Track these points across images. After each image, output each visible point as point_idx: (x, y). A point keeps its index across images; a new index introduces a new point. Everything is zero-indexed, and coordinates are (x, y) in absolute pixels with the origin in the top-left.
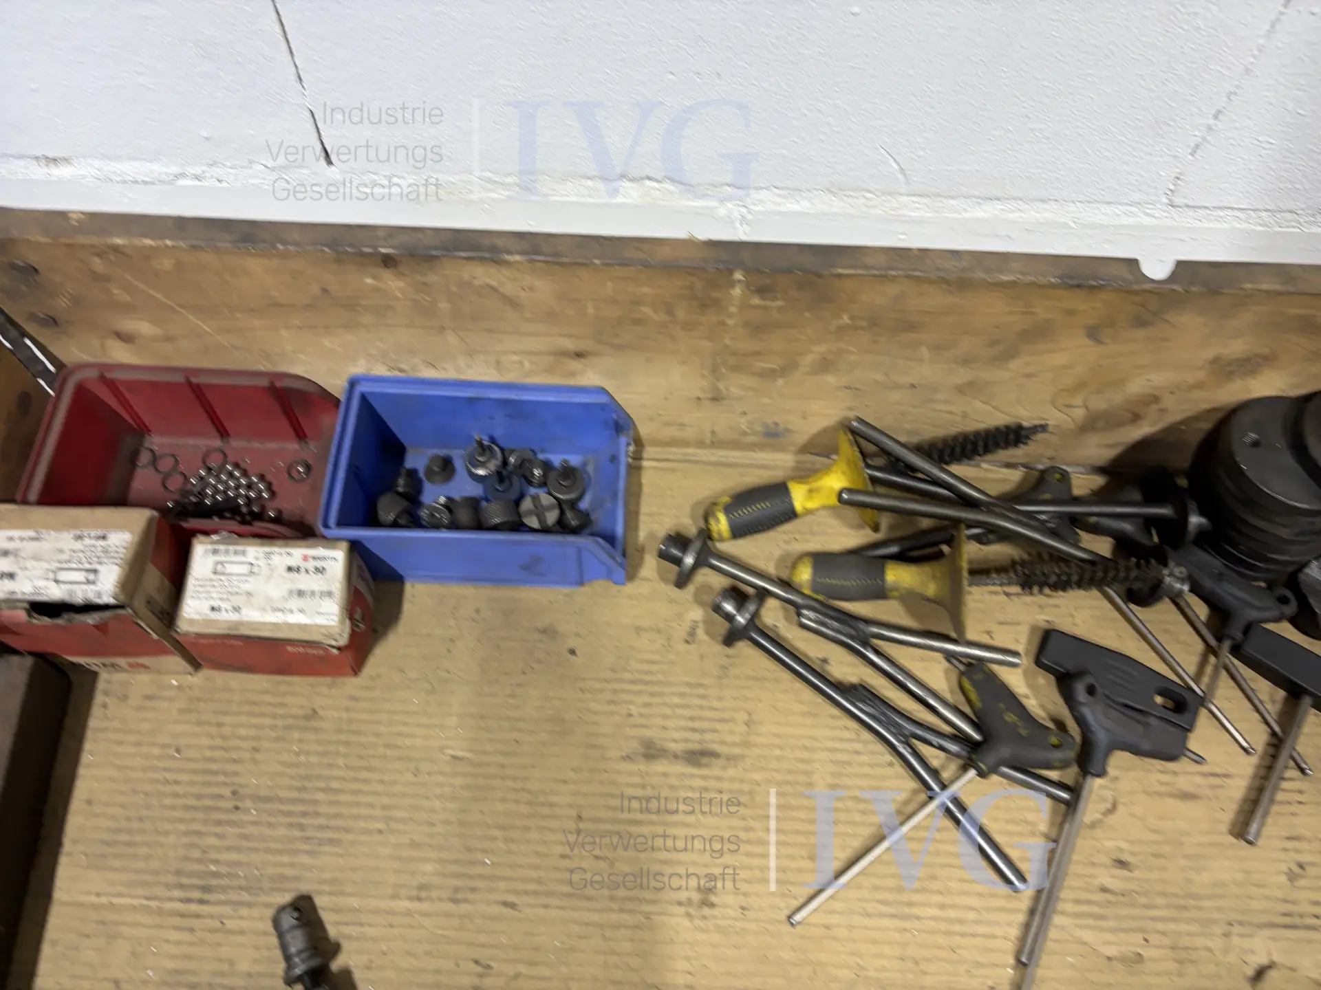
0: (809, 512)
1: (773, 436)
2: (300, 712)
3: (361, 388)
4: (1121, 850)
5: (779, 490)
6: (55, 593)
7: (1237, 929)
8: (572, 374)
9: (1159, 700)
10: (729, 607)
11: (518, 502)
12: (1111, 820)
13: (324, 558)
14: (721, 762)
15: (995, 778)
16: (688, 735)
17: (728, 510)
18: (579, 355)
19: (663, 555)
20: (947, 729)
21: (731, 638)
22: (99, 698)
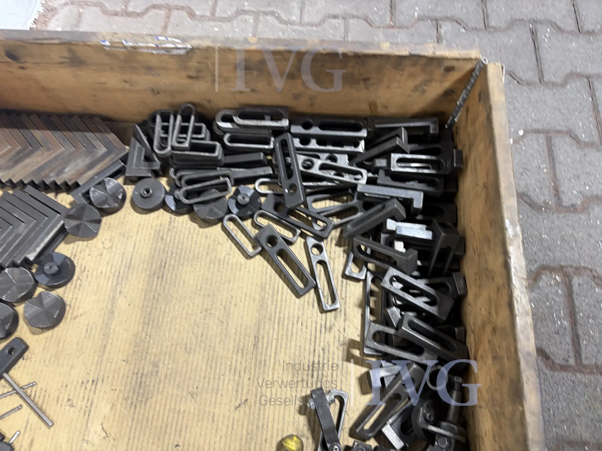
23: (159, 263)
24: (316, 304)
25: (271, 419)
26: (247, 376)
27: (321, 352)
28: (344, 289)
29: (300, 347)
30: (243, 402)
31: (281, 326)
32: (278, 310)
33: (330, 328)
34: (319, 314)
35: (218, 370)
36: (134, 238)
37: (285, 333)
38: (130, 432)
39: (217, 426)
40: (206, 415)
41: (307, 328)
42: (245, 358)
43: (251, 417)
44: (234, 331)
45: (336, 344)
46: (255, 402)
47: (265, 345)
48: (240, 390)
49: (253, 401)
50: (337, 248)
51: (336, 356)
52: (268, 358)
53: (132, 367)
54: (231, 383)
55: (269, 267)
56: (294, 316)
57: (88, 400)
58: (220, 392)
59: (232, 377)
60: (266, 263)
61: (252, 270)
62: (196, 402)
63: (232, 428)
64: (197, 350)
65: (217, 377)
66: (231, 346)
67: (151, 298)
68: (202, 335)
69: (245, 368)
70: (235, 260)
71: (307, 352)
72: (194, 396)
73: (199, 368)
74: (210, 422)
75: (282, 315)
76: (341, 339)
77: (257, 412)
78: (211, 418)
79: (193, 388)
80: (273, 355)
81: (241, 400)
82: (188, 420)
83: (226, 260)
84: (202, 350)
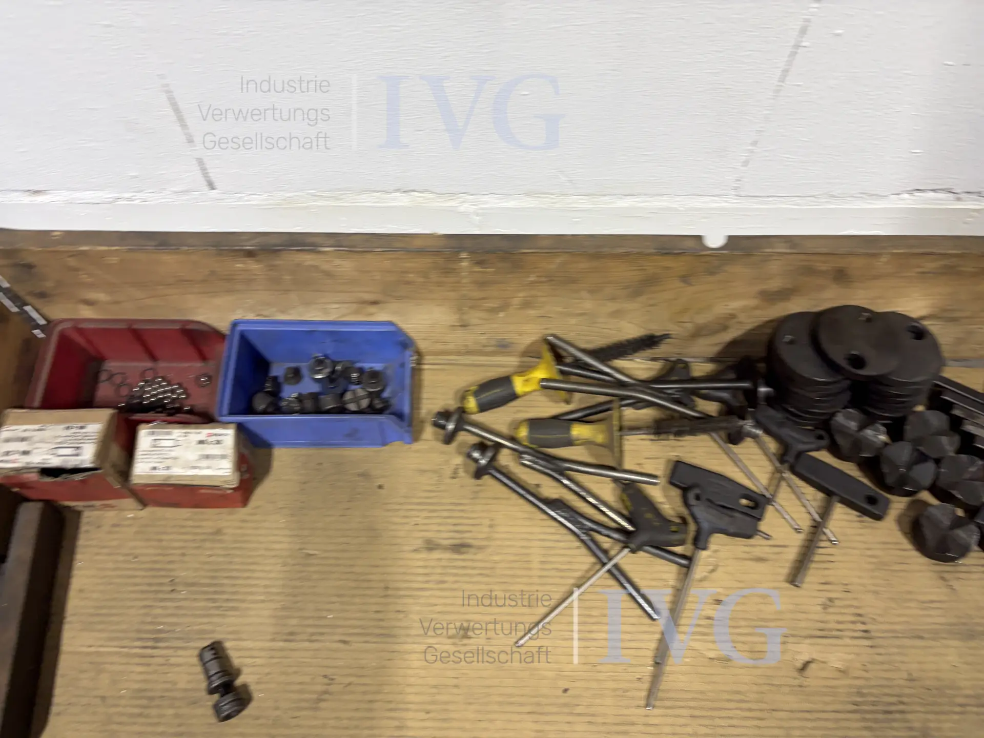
0: (526, 394)
1: (503, 347)
2: (210, 531)
3: (240, 328)
4: (719, 594)
5: (506, 381)
6: (55, 462)
7: (791, 639)
8: (371, 314)
9: (744, 502)
10: (476, 455)
11: (342, 395)
12: (714, 575)
13: (220, 435)
14: (472, 550)
15: (641, 554)
16: (452, 535)
17: (476, 394)
18: (375, 303)
19: (436, 425)
20: (613, 525)
21: (479, 473)
22: (84, 528)
38: (820, 712)
57: (840, 630)
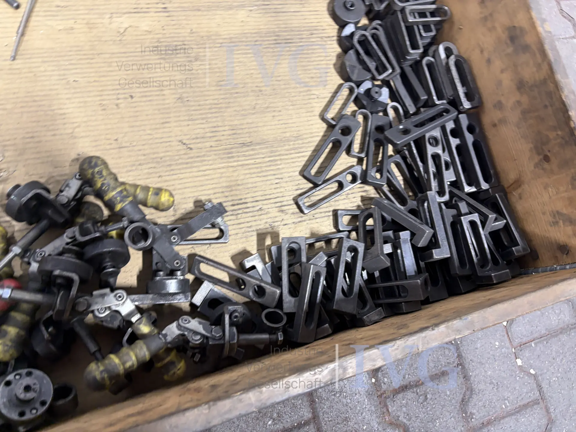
23: (288, 37)
24: (299, 192)
25: (182, 176)
26: (213, 144)
27: (258, 208)
28: (323, 215)
29: (256, 187)
30: (189, 146)
31: (269, 164)
32: (282, 157)
33: (282, 211)
34: (292, 197)
35: (210, 116)
36: (303, 9)
37: (264, 169)
38: (131, 52)
39: (159, 129)
40: (167, 116)
41: (275, 189)
42: (229, 137)
43: (177, 158)
44: (250, 121)
45: (269, 220)
46: (192, 158)
47: (247, 153)
48: (198, 141)
49: (192, 155)
50: (360, 199)
51: (259, 223)
52: (235, 159)
53: (188, 38)
54: (202, 131)
55: (319, 139)
56: (282, 173)
57: (148, 8)
58: (190, 123)
59: (208, 130)
60: (322, 134)
61: (311, 123)
62: (175, 103)
63: (161, 143)
64: (222, 92)
65: (204, 116)
66: (236, 122)
67: (255, 39)
68: (237, 93)
69: (220, 140)
70: (315, 105)
71: (254, 195)
72: (180, 100)
73: (207, 98)
74: (162, 121)
75: (279, 162)
76: (276, 224)
77: (184, 161)
78: (164, 120)
79: (187, 97)
80: (240, 163)
81: (189, 144)
82: (156, 100)
83: (312, 97)
84: (223, 97)
